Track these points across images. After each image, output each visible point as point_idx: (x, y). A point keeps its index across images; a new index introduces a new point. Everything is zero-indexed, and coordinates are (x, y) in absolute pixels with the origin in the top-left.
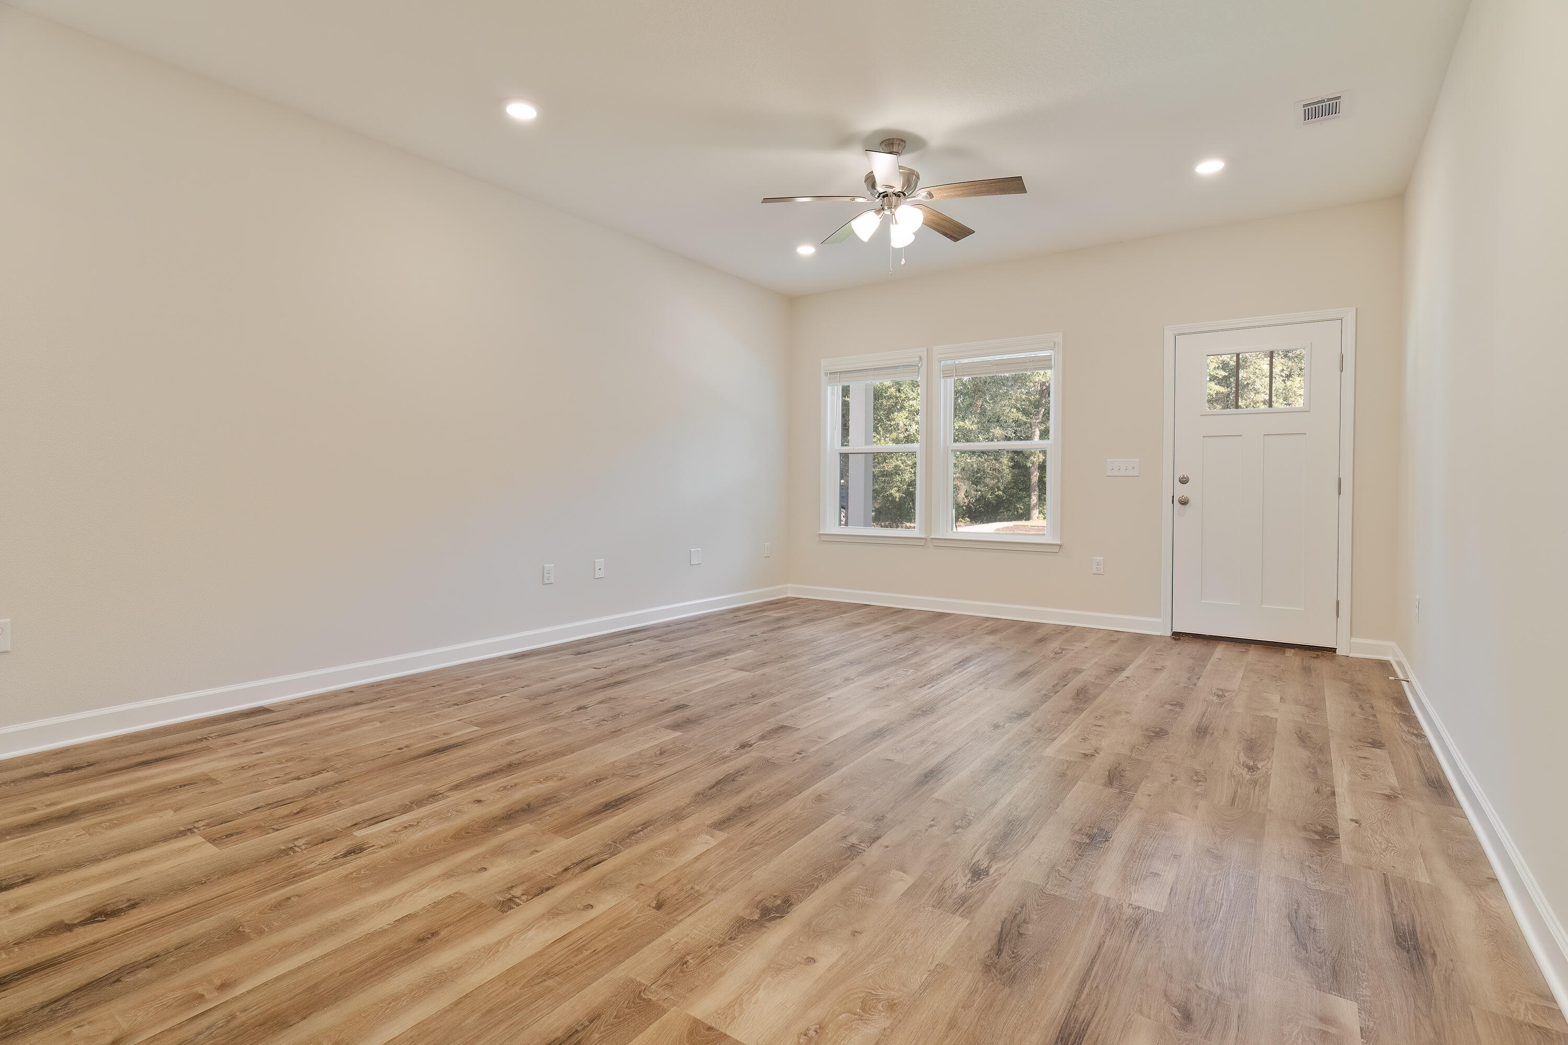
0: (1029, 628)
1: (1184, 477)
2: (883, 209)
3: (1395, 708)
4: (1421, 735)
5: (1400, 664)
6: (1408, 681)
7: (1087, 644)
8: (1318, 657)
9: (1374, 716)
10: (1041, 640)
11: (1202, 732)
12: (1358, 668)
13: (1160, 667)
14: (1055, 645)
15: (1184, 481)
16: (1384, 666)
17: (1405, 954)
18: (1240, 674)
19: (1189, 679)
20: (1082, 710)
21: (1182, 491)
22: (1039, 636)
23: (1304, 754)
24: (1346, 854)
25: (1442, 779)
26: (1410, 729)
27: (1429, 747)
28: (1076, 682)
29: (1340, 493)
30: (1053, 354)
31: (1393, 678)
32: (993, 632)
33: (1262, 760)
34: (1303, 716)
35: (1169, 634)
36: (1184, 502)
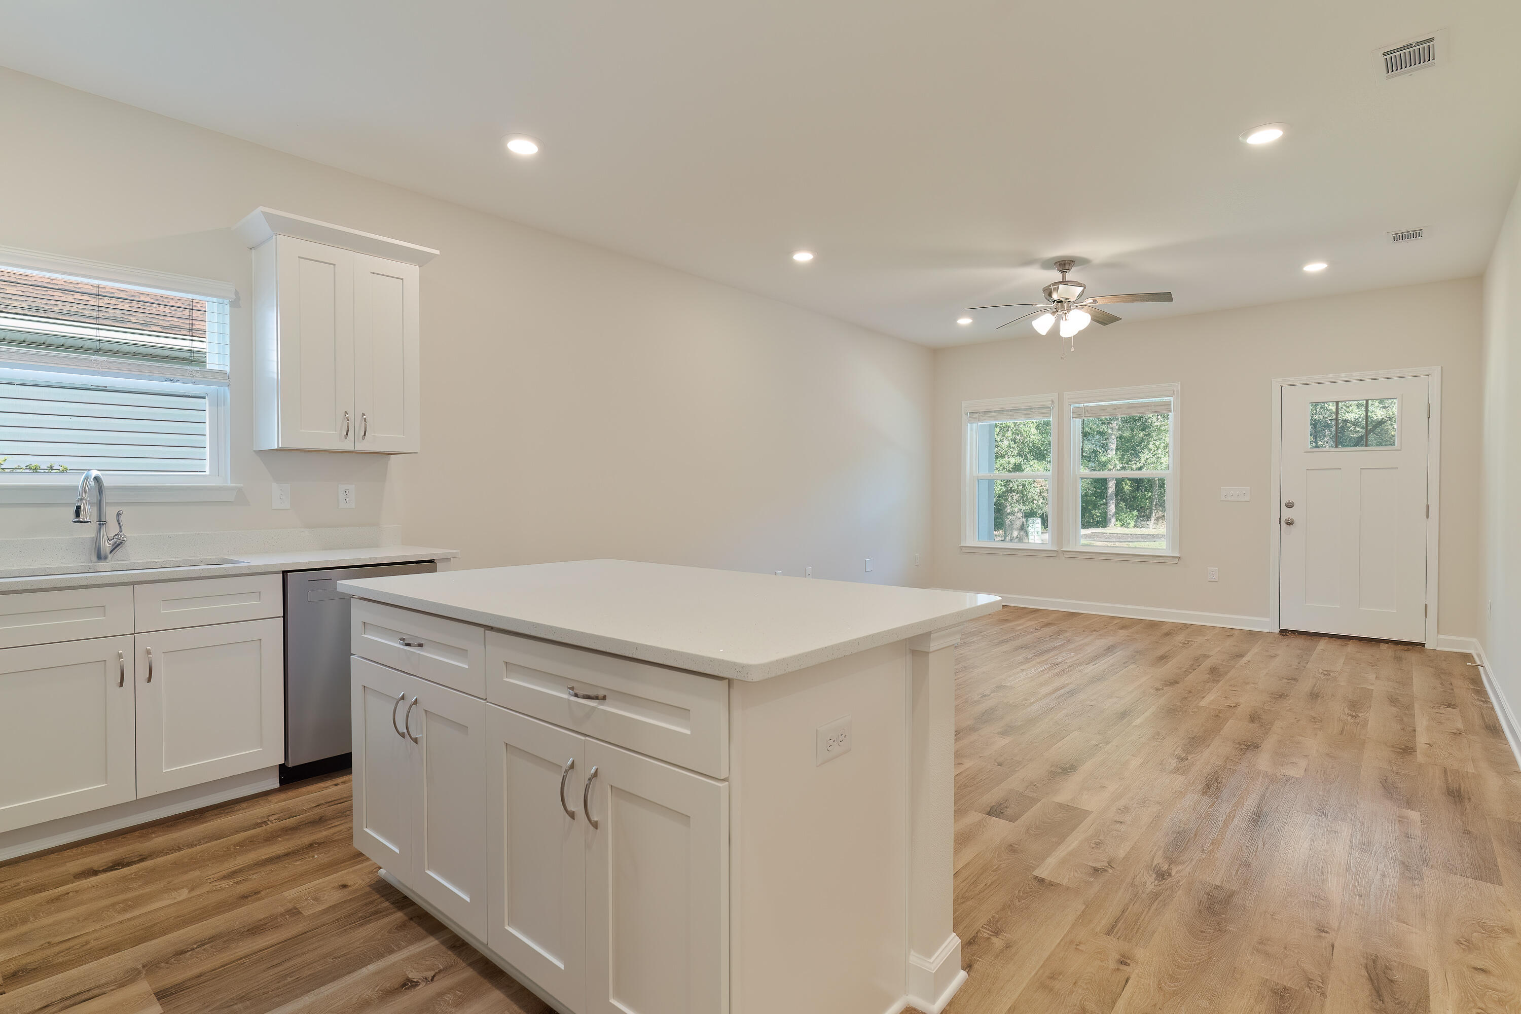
0: (1153, 625)
1: (1289, 503)
2: (1057, 311)
3: (1470, 685)
4: (1487, 701)
5: (1479, 656)
6: (1483, 666)
7: (1207, 638)
8: (1408, 650)
9: (1452, 689)
10: (1167, 634)
11: (1314, 696)
12: (1443, 658)
13: (1274, 655)
14: (1180, 638)
15: (1290, 505)
16: (1467, 657)
17: (1452, 798)
18: (1342, 661)
19: (1299, 663)
20: (1218, 681)
21: (1287, 514)
22: (1165, 631)
23: (1394, 710)
24: (1420, 758)
25: (1497, 725)
26: (1479, 698)
27: (1493, 709)
28: (1207, 664)
29: (1428, 517)
30: (1172, 400)
31: (1470, 664)
32: (1123, 627)
33: (1361, 712)
34: (1394, 688)
35: (1277, 631)
36: (1290, 523)
